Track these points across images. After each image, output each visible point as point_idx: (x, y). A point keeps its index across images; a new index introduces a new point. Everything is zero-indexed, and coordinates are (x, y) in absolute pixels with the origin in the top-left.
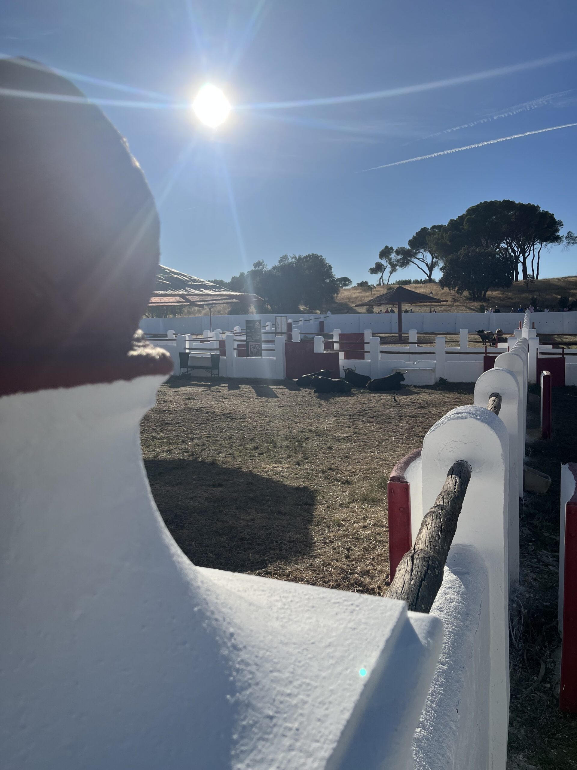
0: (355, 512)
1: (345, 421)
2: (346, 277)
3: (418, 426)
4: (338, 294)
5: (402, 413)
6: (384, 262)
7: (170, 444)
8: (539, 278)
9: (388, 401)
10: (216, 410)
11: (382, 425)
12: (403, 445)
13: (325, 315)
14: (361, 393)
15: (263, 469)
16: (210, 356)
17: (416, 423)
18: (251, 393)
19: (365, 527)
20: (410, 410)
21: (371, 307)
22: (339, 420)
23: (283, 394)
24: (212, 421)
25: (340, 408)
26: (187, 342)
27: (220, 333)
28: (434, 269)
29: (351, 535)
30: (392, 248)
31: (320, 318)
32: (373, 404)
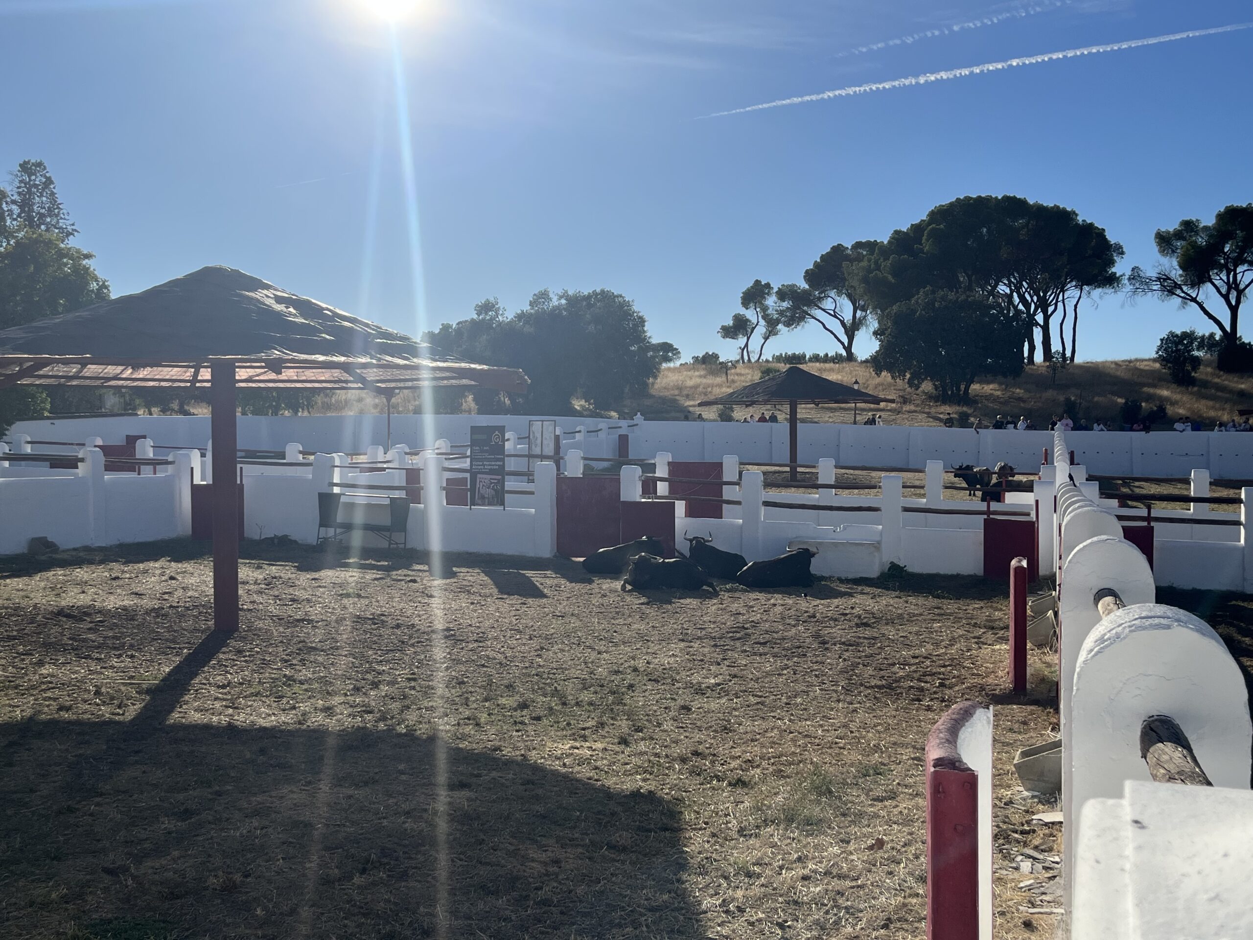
0: (774, 846)
1: (706, 650)
2: (667, 343)
3: (864, 665)
4: (655, 377)
5: (825, 635)
6: (751, 314)
7: (328, 693)
8: (1078, 360)
9: (789, 609)
10: (416, 621)
11: (788, 660)
12: (841, 705)
13: (631, 422)
14: (729, 591)
15: (550, 751)
16: (387, 502)
17: (860, 658)
18: (485, 585)
19: (805, 878)
20: (839, 629)
21: (728, 408)
22: (691, 647)
23: (558, 589)
24: (413, 645)
25: (689, 621)
26: (337, 471)
27: (406, 454)
28: (856, 332)
29: (781, 896)
30: (768, 285)
31: (620, 427)
32: (759, 615)
